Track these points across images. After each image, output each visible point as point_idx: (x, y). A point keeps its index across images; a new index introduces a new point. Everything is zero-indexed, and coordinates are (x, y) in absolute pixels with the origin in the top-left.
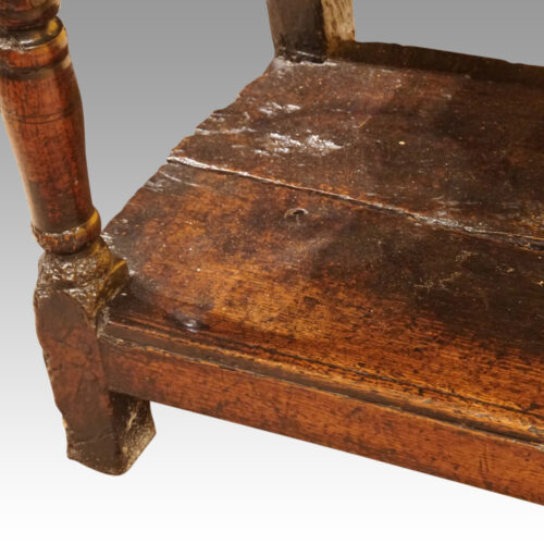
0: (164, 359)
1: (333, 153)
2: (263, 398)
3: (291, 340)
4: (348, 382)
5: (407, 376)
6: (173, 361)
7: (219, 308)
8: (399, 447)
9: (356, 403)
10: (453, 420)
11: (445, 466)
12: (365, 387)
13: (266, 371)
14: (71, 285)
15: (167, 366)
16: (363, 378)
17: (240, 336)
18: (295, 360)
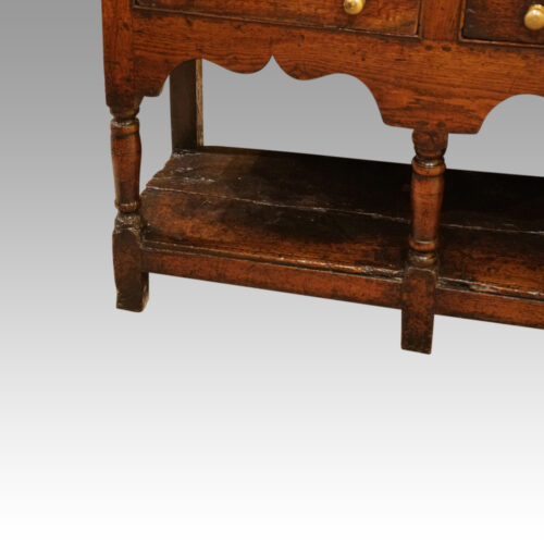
0: (169, 254)
1: (213, 183)
2: (211, 266)
3: (222, 242)
4: (249, 254)
5: (273, 251)
6: (173, 255)
7: (189, 234)
8: (269, 281)
9: (253, 263)
10: (294, 265)
11: (288, 286)
12: (257, 256)
13: (214, 254)
14: (130, 226)
15: (171, 257)
16: (255, 253)
17: (201, 242)
18: (226, 249)
